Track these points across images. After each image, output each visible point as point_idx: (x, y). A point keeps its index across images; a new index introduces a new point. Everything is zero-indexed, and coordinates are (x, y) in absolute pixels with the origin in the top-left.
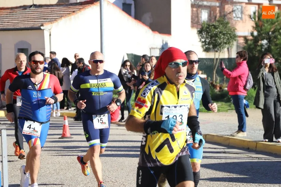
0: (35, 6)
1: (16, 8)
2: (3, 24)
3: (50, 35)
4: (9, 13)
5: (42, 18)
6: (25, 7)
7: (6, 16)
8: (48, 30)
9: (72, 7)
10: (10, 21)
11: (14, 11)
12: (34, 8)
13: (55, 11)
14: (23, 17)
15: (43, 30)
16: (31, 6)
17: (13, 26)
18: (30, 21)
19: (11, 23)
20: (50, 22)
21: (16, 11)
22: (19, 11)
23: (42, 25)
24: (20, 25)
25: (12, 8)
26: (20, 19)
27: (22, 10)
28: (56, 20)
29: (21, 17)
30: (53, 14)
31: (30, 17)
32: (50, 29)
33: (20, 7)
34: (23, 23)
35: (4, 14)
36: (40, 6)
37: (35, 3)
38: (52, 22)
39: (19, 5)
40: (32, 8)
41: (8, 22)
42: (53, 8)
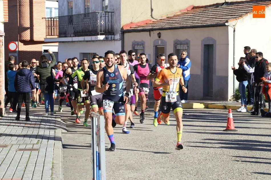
0: (227, 3)
1: (210, 6)
2: (194, 21)
3: (234, 31)
4: (202, 12)
5: (229, 15)
6: (217, 5)
7: (199, 14)
8: (232, 26)
9: (261, 3)
10: (200, 19)
11: (207, 10)
12: (226, 6)
13: (244, 8)
14: (213, 15)
15: (228, 26)
16: (223, 4)
17: (201, 23)
18: (218, 18)
19: (201, 21)
20: (235, 19)
21: (208, 9)
22: (211, 9)
23: (227, 22)
24: (207, 22)
25: (206, 7)
26: (210, 17)
27: (214, 8)
28: (241, 16)
29: (210, 15)
30: (241, 11)
31: (219, 14)
32: (234, 25)
33: (214, 5)
34: (211, 20)
35: (198, 12)
36: (232, 3)
37: (227, 1)
38: (237, 18)
39: (212, 4)
40: (224, 6)
41: (198, 20)
42: (243, 4)
